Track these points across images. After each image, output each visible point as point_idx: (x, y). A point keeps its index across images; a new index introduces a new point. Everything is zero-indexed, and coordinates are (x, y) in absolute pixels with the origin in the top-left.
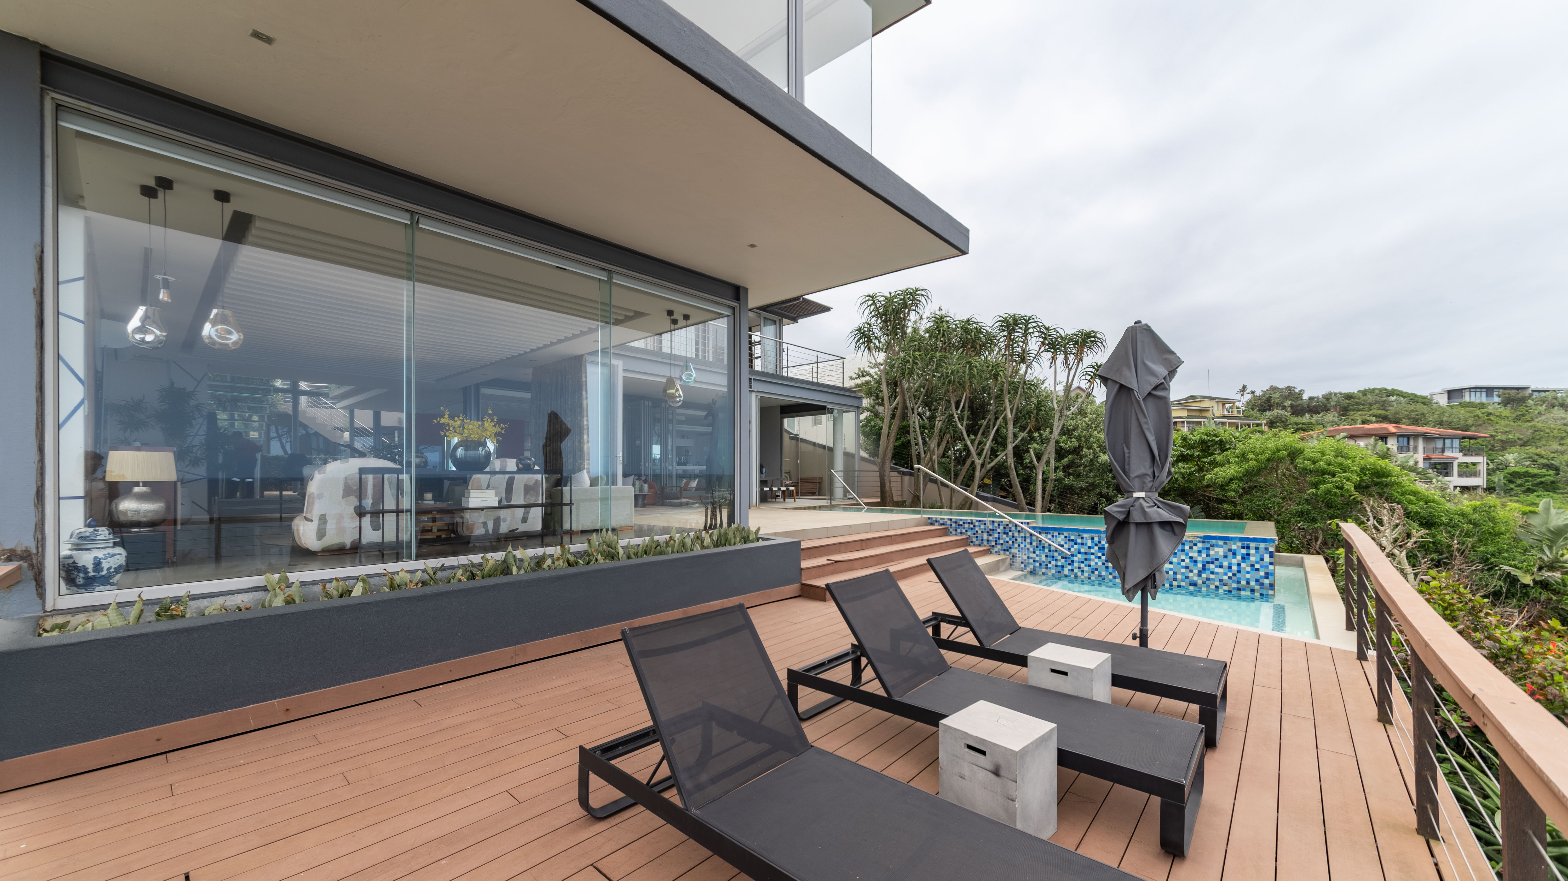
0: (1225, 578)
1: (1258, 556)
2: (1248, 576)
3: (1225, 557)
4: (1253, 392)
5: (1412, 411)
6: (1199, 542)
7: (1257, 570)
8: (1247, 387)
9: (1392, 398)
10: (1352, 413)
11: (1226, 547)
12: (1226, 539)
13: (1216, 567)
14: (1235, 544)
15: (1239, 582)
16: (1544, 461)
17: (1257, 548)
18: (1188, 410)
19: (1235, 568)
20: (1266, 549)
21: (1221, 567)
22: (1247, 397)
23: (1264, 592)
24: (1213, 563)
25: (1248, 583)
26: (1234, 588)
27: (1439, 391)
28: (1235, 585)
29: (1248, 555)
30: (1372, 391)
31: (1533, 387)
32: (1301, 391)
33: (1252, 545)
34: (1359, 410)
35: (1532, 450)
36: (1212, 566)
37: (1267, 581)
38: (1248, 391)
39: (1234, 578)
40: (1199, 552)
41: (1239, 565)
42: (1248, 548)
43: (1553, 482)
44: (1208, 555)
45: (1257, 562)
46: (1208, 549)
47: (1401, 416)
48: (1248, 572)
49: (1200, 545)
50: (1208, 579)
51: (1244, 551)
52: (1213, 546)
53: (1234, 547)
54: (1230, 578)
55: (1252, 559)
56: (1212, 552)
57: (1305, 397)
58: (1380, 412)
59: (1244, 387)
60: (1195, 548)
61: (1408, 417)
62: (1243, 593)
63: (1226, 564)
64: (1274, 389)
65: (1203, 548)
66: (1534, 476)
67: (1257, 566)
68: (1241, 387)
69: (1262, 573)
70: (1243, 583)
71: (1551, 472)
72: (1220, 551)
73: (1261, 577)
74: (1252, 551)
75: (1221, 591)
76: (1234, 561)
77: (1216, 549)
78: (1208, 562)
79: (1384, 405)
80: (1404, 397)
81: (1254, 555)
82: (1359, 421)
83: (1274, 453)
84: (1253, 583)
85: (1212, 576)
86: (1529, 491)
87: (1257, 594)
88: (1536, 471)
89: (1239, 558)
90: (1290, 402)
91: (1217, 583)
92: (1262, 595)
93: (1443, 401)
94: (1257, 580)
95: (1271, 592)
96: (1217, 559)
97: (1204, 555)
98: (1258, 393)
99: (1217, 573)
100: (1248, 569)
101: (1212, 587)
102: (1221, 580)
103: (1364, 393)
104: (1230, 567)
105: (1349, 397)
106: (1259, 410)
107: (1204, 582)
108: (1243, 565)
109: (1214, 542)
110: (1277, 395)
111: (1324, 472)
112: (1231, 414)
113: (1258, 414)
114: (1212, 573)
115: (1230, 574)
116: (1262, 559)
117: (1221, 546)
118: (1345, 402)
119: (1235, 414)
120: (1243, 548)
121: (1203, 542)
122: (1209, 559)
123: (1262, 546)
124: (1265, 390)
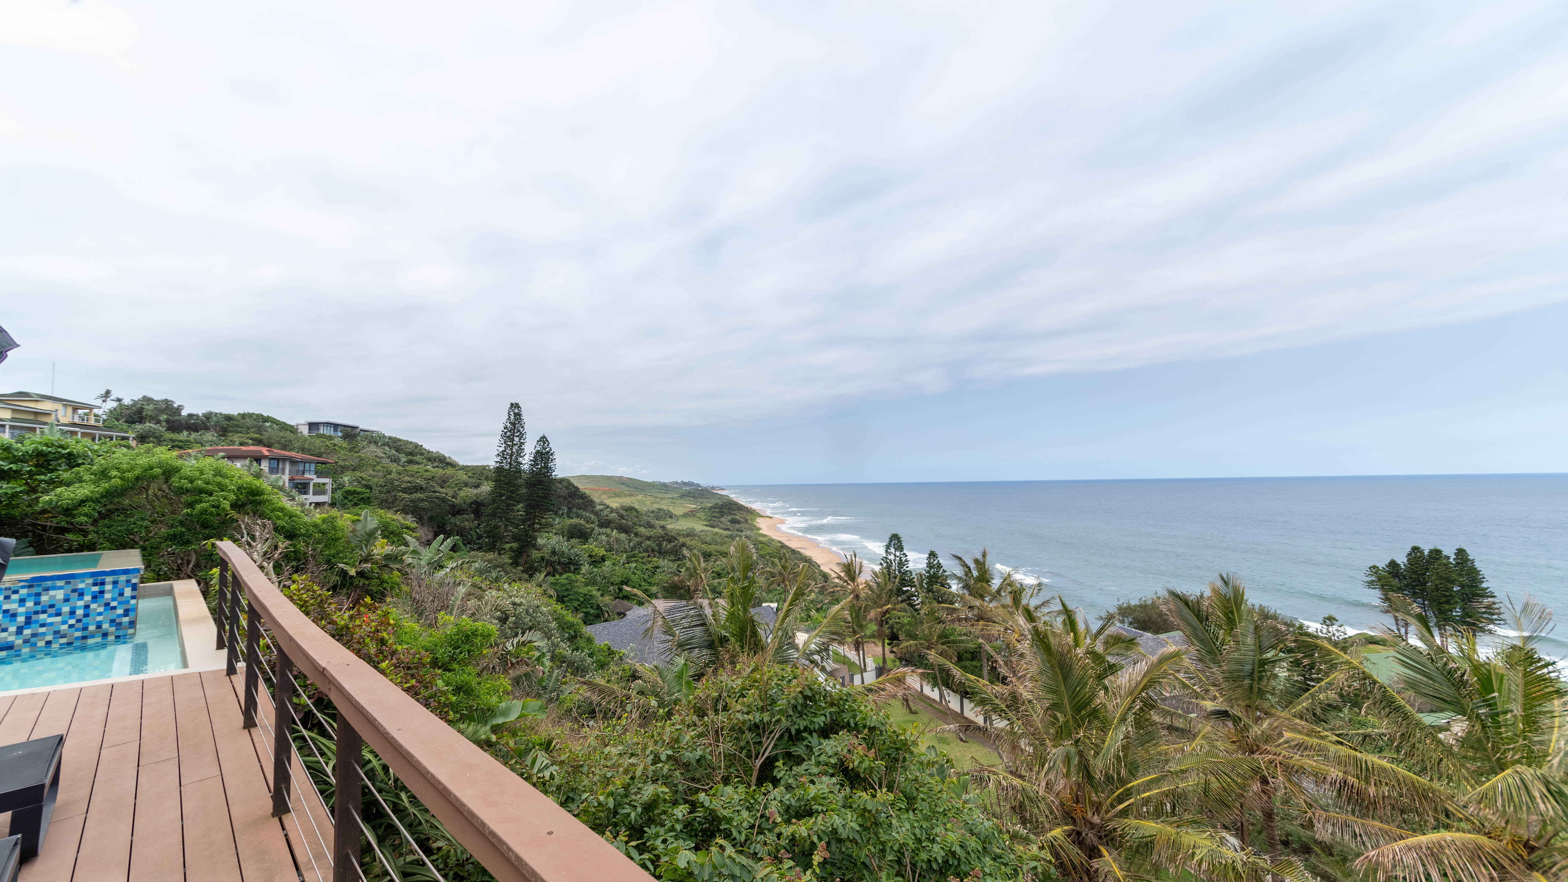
0: (65, 627)
1: (117, 591)
2: (99, 618)
3: (66, 600)
4: (119, 400)
5: (282, 437)
6: (23, 587)
7: (114, 608)
8: (112, 393)
9: (267, 424)
10: (231, 434)
11: (69, 588)
12: (68, 578)
13: (49, 616)
14: (83, 582)
15: (85, 628)
16: (365, 482)
17: (115, 583)
18: (13, 410)
19: (80, 612)
20: (128, 581)
21: (58, 614)
22: (111, 405)
23: (121, 633)
24: (44, 612)
25: (99, 627)
26: (77, 638)
27: (303, 422)
28: (79, 634)
29: (102, 592)
30: (251, 415)
31: (361, 427)
32: (179, 406)
33: (109, 579)
34: (237, 432)
35: (358, 474)
36: (43, 617)
37: (126, 620)
38: (112, 397)
39: (80, 625)
40: (22, 601)
41: (87, 607)
42: (103, 583)
43: (369, 498)
44: (37, 603)
45: (114, 599)
46: (38, 595)
47: (273, 441)
48: (100, 614)
49: (24, 592)
50: (34, 635)
51: (96, 589)
52: (47, 589)
53: (81, 586)
54: (71, 626)
55: (108, 596)
56: (44, 598)
57: (184, 413)
58: (256, 436)
59: (108, 393)
60: (15, 597)
61: (278, 442)
62: (90, 641)
63: (66, 609)
64: (148, 400)
65: (29, 595)
66: (359, 493)
67: (113, 604)
68: (103, 392)
69: (120, 611)
70: (92, 628)
71: (368, 490)
72: (60, 595)
73: (119, 616)
74: (108, 587)
75: (55, 646)
76: (81, 603)
77: (52, 593)
78: (36, 613)
79: (260, 430)
80: (277, 425)
81: (110, 591)
82: (237, 443)
83: (146, 470)
84: (106, 626)
85: (42, 630)
86: (356, 505)
87: (111, 638)
88: (360, 490)
89: (88, 598)
90: (165, 417)
91: (49, 638)
92: (117, 637)
93: (305, 431)
94: (112, 621)
95: (131, 631)
96: (52, 606)
97: (30, 604)
98: (127, 401)
99: (51, 624)
100: (101, 609)
101: (41, 644)
102: (56, 633)
103: (243, 416)
104: (72, 613)
105: (229, 418)
106: (127, 422)
107: (26, 641)
108: (93, 606)
109: (49, 583)
110: (151, 407)
111: (201, 491)
112: (85, 423)
113: (125, 426)
114: (43, 625)
115: (72, 622)
116: (121, 594)
117: (61, 588)
118: (224, 423)
119: (92, 422)
120: (95, 584)
121: (30, 587)
122: (38, 608)
123: (123, 578)
124: (136, 399)
